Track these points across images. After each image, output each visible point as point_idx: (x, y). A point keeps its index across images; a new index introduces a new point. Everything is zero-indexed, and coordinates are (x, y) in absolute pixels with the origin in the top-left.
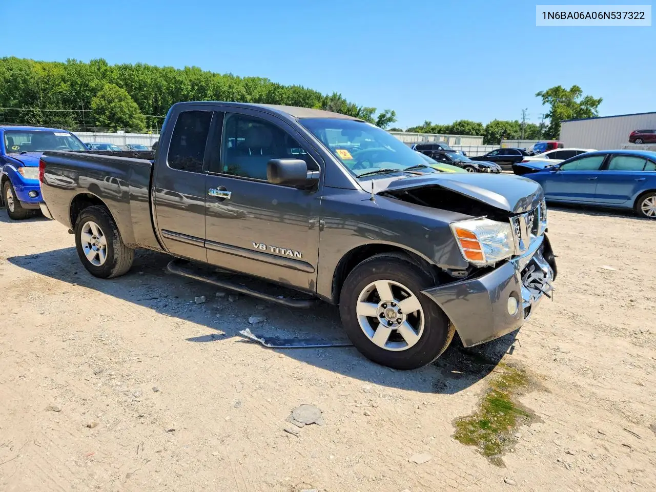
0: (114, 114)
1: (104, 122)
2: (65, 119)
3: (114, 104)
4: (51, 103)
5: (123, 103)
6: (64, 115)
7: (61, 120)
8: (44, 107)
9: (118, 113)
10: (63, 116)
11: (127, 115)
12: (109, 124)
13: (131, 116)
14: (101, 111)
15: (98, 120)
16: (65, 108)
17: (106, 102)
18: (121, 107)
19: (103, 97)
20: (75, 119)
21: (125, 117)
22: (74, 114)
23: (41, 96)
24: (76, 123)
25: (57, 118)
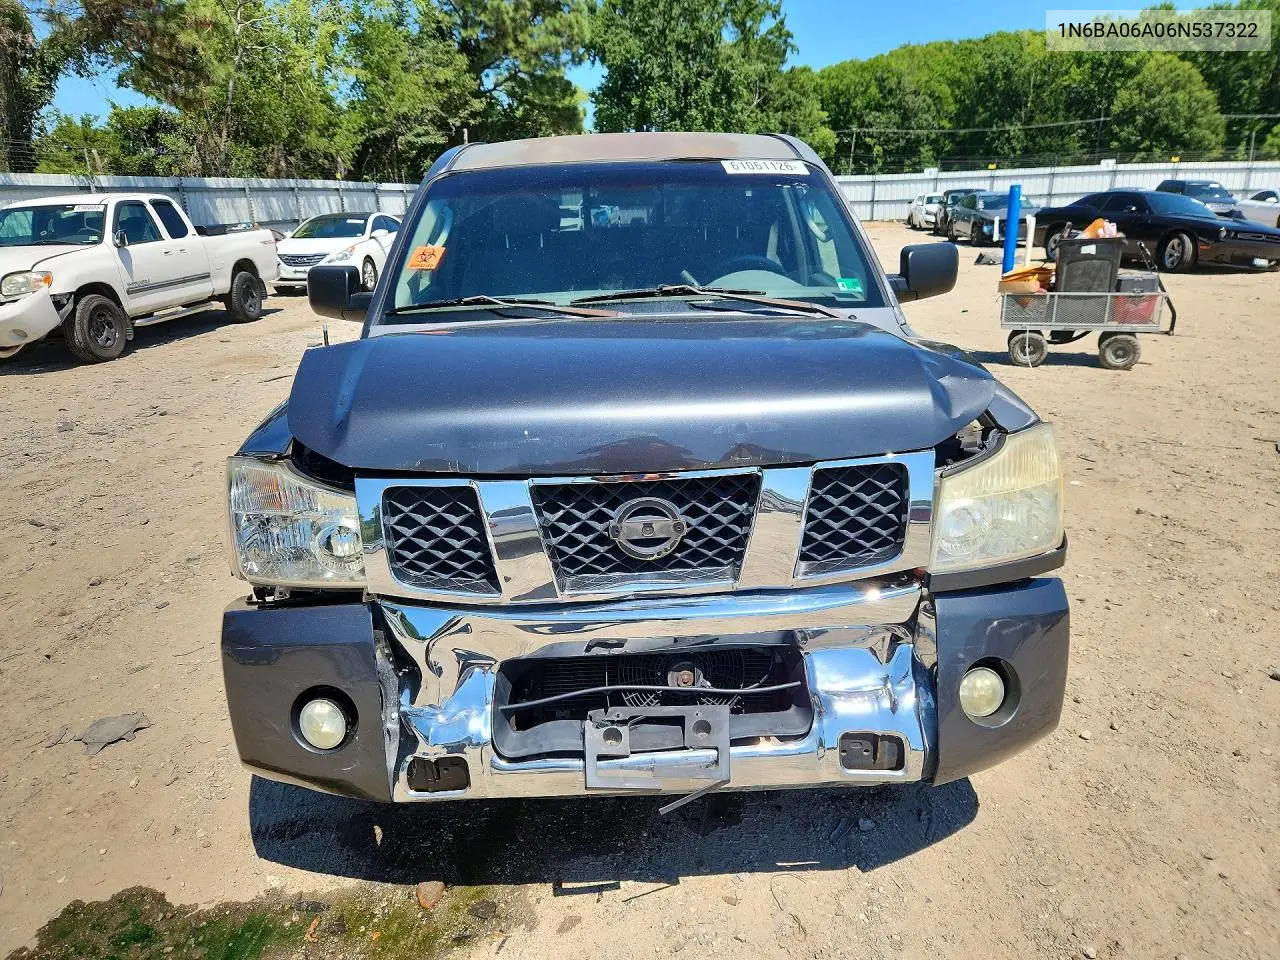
0: (1156, 120)
1: (1129, 139)
2: (1062, 139)
3: (1157, 99)
4: (1044, 111)
5: (1180, 95)
6: (1063, 133)
7: (1056, 142)
8: (1031, 119)
9: (1164, 118)
10: (1060, 134)
11: (1182, 121)
12: (1139, 143)
13: (1190, 122)
14: (1127, 117)
15: (1115, 137)
16: (1066, 119)
17: (1143, 95)
18: (1173, 104)
19: (1139, 85)
20: (1082, 138)
21: (1177, 126)
22: (1081, 128)
23: (1030, 99)
24: (1082, 147)
25: (1048, 139)
